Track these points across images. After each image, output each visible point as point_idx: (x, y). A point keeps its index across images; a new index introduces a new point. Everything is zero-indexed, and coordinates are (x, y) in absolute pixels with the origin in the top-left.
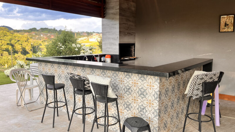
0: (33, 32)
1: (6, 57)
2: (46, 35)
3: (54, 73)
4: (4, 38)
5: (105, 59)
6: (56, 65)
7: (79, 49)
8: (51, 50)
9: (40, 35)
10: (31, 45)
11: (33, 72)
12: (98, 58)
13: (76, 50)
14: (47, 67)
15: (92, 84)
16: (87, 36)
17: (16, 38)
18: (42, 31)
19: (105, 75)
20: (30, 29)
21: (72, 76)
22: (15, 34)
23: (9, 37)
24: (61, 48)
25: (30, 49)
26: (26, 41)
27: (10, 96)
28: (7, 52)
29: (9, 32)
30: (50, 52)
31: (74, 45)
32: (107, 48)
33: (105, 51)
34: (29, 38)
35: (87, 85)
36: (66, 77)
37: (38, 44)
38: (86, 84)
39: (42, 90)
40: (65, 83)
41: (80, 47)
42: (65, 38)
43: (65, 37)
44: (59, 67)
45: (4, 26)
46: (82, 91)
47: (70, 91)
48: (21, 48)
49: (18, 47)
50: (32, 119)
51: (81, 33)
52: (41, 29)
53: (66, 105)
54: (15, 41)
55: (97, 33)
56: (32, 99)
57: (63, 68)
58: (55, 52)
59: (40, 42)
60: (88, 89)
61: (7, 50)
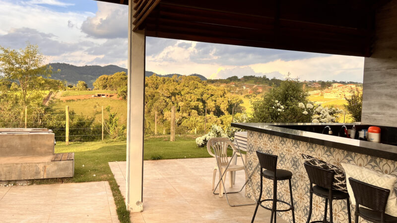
0: (232, 82)
1: (194, 118)
2: (250, 87)
3: (272, 150)
4: (194, 91)
5: (368, 135)
6: (278, 139)
7: (309, 111)
8: (262, 112)
9: (241, 87)
10: (228, 101)
11: (239, 145)
12: (352, 132)
13: (304, 113)
14: (262, 140)
15: (352, 181)
16: (319, 89)
17: (209, 91)
18: (246, 81)
19: (376, 168)
20: (229, 78)
21: (311, 161)
22: (209, 85)
23: (201, 90)
24: (279, 110)
25: (226, 108)
26: (221, 97)
27: (203, 176)
28: (196, 111)
29: (201, 82)
30: (261, 115)
31: (301, 105)
32: (373, 113)
33: (367, 119)
34: (226, 91)
35: (338, 182)
36: (294, 161)
37: (237, 101)
38: (336, 179)
39: (251, 176)
40: (291, 170)
41: (311, 109)
42: (286, 93)
43: (287, 91)
44: (283, 143)
45: (195, 75)
46: (327, 190)
47: (300, 186)
48: (214, 105)
49: (211, 104)
50: (235, 220)
51: (310, 84)
52: (245, 77)
53: (292, 209)
54: (208, 96)
55: (340, 83)
56: (233, 187)
57: (277, 142)
58: (267, 114)
59: (241, 97)
60: (339, 189)
61: (196, 108)
